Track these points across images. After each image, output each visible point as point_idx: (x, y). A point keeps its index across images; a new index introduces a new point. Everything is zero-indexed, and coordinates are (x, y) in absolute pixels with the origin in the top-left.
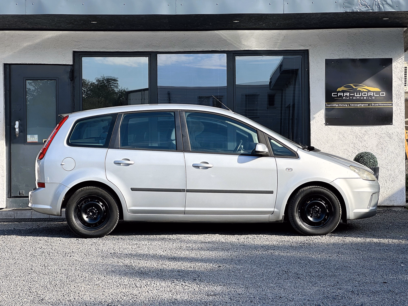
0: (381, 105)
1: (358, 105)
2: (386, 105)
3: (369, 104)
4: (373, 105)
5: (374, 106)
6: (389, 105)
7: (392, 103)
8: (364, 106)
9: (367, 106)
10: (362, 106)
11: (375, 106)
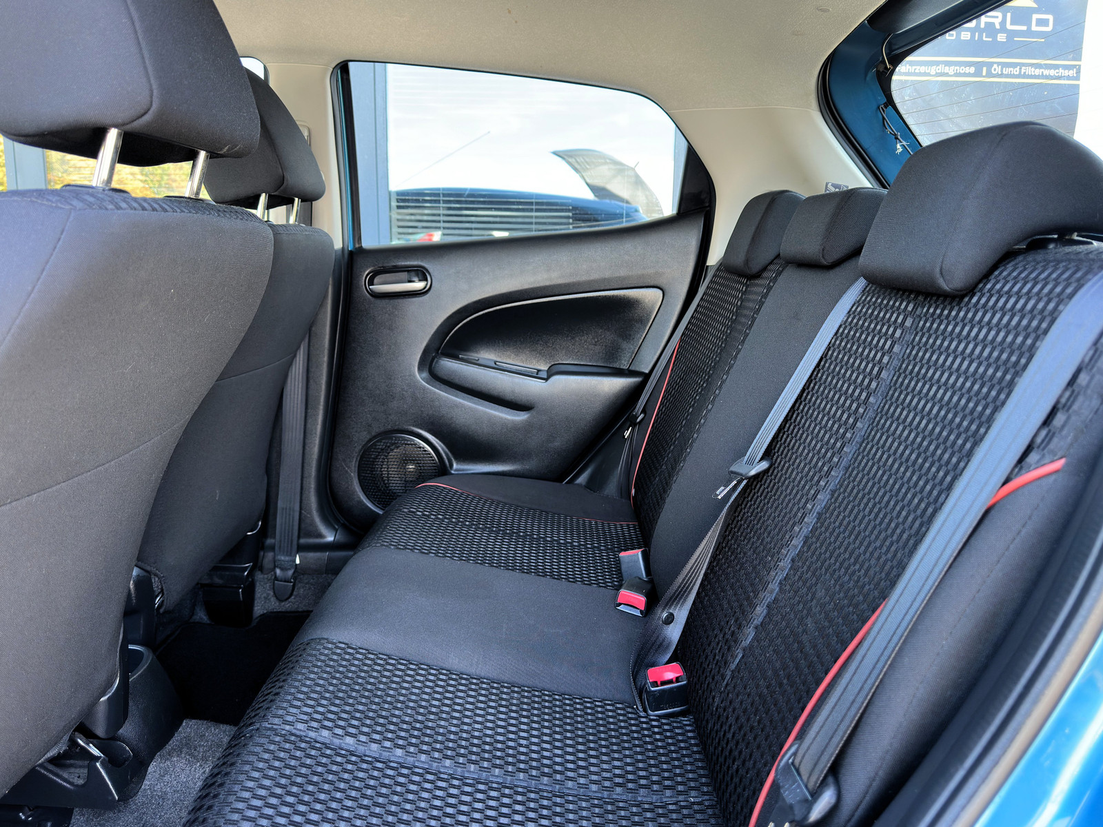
0: (1031, 71)
1: (933, 70)
2: (1052, 72)
3: (979, 65)
4: (996, 69)
5: (1001, 75)
6: (1066, 73)
7: (1080, 66)
8: (957, 75)
9: (969, 75)
10: (947, 75)
11: (1007, 76)
